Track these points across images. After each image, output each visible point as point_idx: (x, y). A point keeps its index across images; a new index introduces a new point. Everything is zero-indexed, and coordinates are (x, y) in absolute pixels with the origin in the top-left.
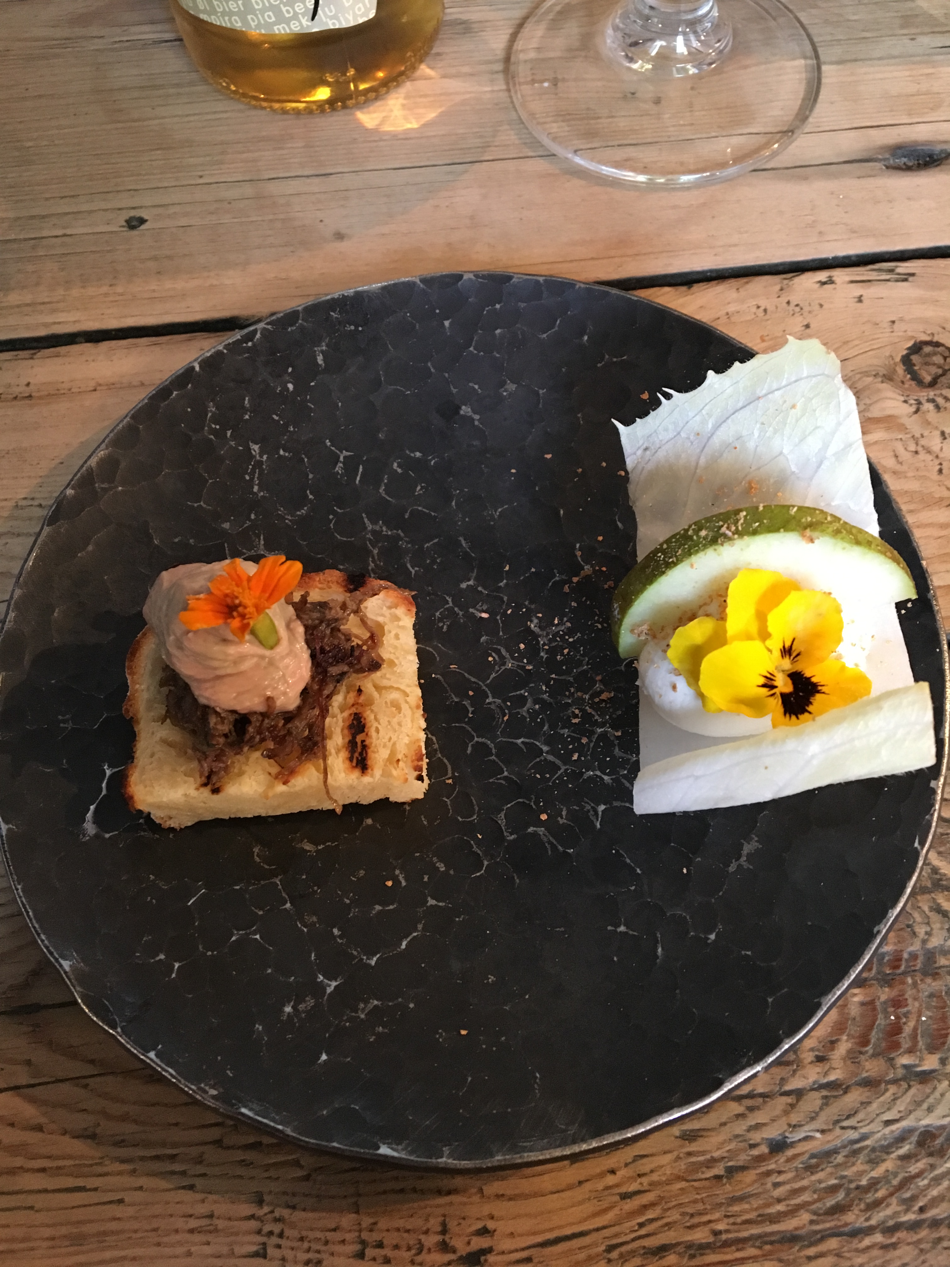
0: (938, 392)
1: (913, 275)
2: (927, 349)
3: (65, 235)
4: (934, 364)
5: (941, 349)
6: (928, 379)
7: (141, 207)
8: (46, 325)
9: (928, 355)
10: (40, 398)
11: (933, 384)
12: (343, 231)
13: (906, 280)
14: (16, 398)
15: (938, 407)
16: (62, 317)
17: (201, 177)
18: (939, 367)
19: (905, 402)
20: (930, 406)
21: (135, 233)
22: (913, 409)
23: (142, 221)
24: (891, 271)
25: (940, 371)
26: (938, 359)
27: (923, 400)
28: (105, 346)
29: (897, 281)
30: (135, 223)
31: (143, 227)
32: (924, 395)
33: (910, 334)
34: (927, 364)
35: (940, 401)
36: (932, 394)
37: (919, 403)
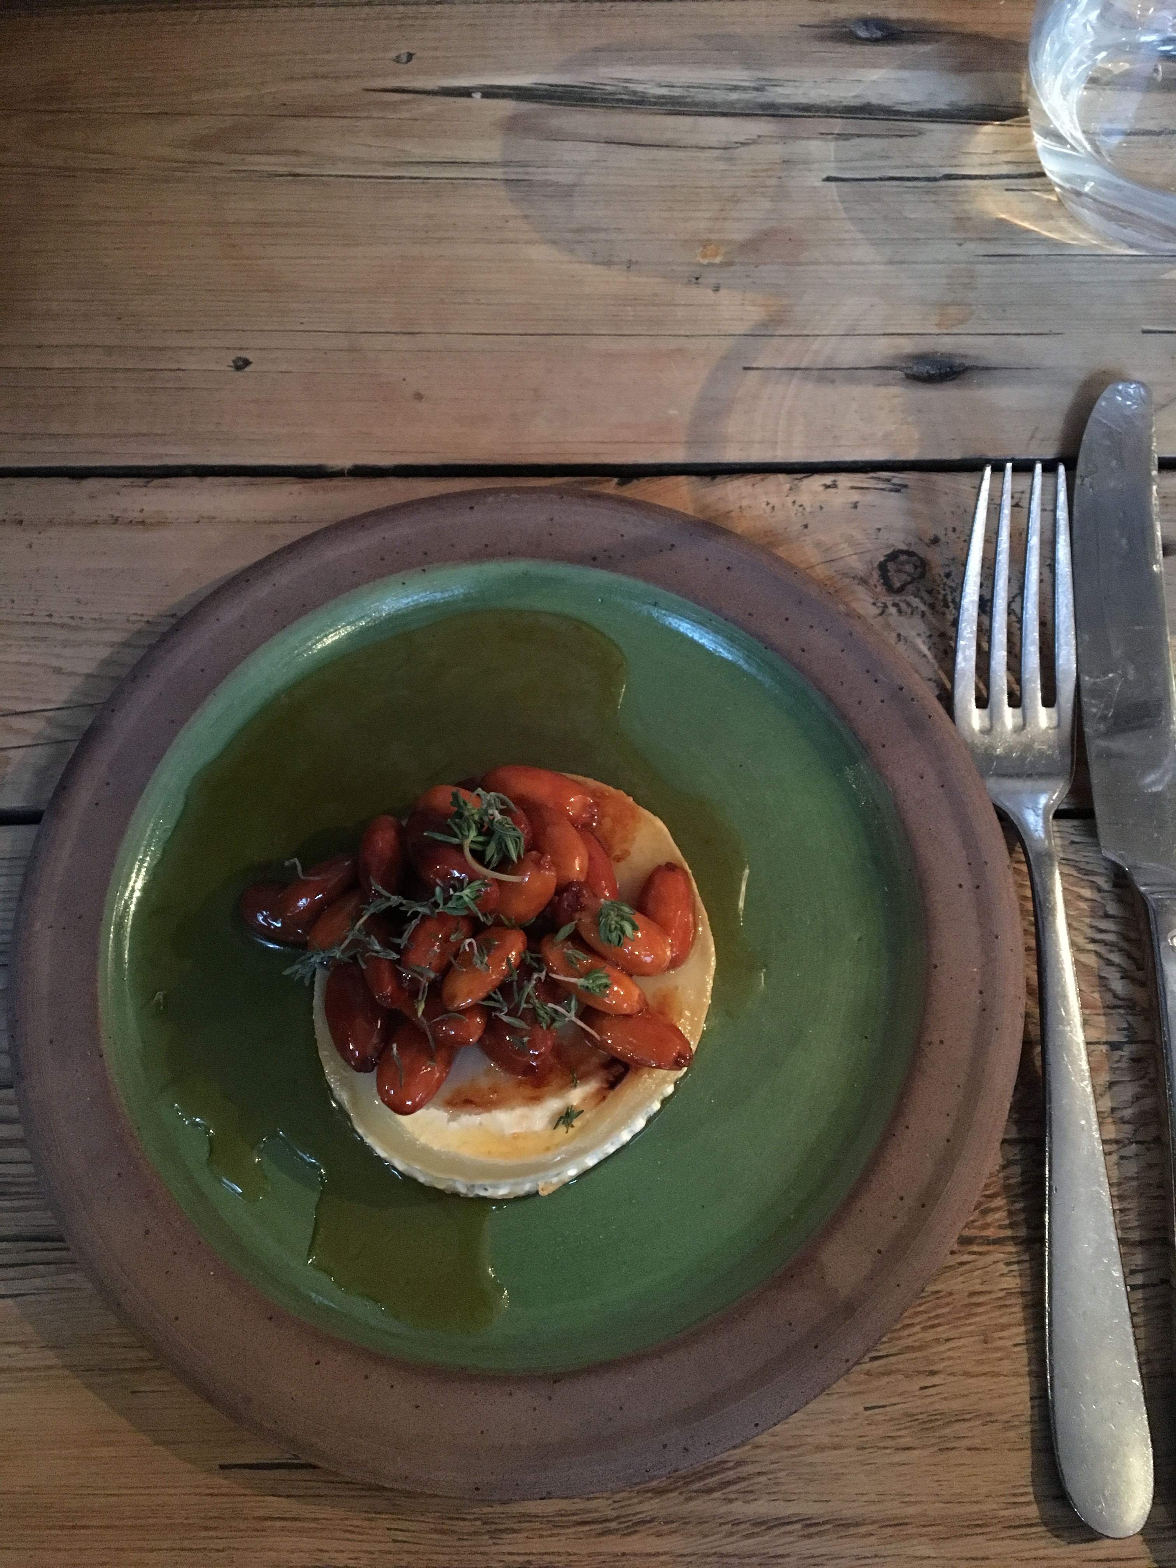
0: (903, 598)
1: (906, 486)
2: (903, 558)
3: (179, 370)
4: (905, 572)
5: (915, 558)
6: (897, 584)
7: (247, 349)
8: (160, 456)
9: (902, 563)
10: (152, 525)
11: (900, 590)
12: (422, 392)
13: (898, 491)
14: (131, 522)
15: (900, 611)
16: (173, 450)
17: (302, 323)
18: (909, 575)
19: (874, 604)
20: (893, 610)
21: (240, 373)
22: (878, 611)
23: (247, 363)
24: (888, 480)
25: (909, 579)
26: (909, 568)
27: (889, 604)
28: (209, 480)
29: (891, 490)
30: (242, 364)
31: (247, 369)
32: (889, 600)
33: (891, 542)
34: (899, 571)
35: (903, 606)
36: (897, 598)
37: (885, 606)
